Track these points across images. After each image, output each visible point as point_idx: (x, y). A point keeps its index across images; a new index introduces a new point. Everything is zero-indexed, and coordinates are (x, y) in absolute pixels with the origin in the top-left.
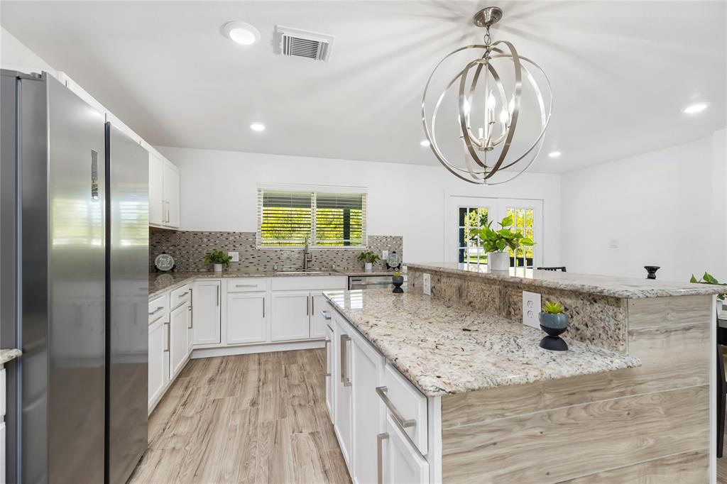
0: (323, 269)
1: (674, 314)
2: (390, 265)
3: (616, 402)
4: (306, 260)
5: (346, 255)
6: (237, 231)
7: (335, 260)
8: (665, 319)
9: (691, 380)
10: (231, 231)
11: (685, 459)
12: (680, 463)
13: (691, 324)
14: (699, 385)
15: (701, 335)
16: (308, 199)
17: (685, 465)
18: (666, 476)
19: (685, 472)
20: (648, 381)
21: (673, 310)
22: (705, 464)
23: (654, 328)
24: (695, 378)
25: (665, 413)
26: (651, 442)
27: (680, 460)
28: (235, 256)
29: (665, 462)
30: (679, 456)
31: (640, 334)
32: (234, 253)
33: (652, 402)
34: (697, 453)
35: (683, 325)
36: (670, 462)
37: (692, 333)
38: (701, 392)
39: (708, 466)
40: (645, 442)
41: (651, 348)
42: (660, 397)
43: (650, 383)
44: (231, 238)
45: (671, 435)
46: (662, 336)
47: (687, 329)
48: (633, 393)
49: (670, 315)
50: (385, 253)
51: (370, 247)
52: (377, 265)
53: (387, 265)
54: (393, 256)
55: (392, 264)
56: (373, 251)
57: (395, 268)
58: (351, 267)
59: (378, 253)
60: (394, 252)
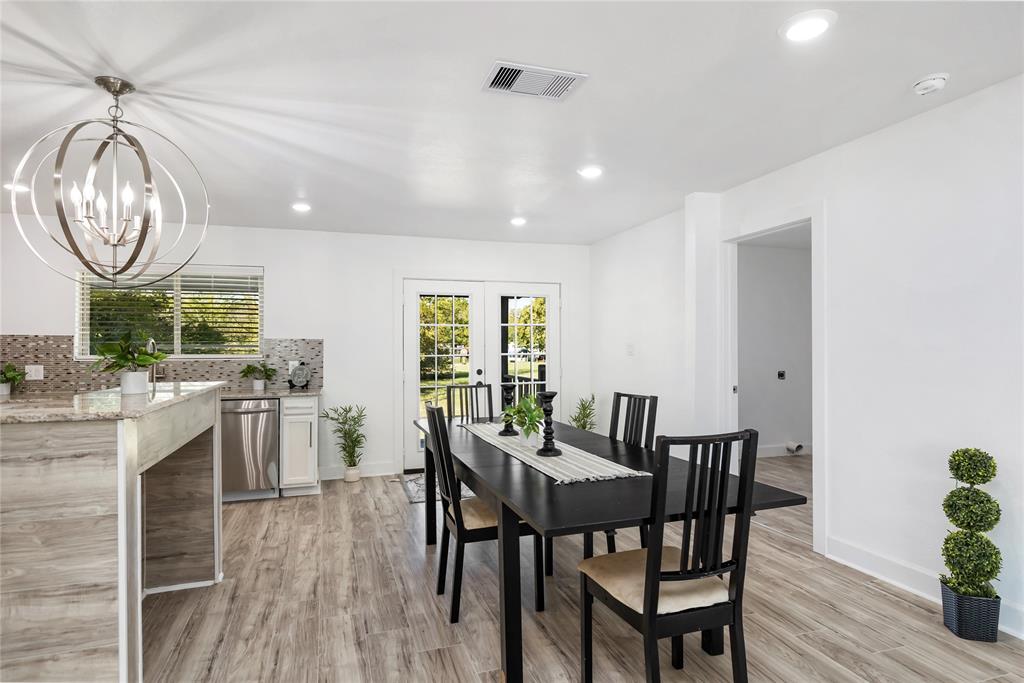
1: (57, 440)
2: (294, 382)
4: (155, 375)
5: (227, 370)
6: (41, 334)
8: (42, 447)
9: (86, 509)
10: (32, 333)
11: (76, 590)
12: (65, 594)
13: (85, 451)
14: (98, 514)
15: (103, 462)
16: (167, 286)
17: (75, 597)
18: (43, 608)
19: (75, 605)
20: (14, 510)
21: (57, 437)
22: (111, 597)
23: (24, 455)
25: (43, 543)
27: (68, 591)
28: (35, 372)
29: (41, 594)
30: (66, 588)
32: (37, 366)
33: (21, 531)
35: (71, 452)
36: (50, 594)
37: (87, 460)
38: (102, 522)
39: (115, 599)
40: (9, 573)
41: (20, 476)
42: (35, 526)
43: (17, 512)
44: (31, 345)
45: (53, 566)
47: (78, 456)
49: (49, 442)
50: (294, 364)
51: (268, 356)
52: (280, 383)
53: (290, 382)
54: (300, 369)
55: (297, 381)
56: (274, 362)
57: (303, 387)
58: (235, 387)
59: (282, 365)
60: (303, 364)
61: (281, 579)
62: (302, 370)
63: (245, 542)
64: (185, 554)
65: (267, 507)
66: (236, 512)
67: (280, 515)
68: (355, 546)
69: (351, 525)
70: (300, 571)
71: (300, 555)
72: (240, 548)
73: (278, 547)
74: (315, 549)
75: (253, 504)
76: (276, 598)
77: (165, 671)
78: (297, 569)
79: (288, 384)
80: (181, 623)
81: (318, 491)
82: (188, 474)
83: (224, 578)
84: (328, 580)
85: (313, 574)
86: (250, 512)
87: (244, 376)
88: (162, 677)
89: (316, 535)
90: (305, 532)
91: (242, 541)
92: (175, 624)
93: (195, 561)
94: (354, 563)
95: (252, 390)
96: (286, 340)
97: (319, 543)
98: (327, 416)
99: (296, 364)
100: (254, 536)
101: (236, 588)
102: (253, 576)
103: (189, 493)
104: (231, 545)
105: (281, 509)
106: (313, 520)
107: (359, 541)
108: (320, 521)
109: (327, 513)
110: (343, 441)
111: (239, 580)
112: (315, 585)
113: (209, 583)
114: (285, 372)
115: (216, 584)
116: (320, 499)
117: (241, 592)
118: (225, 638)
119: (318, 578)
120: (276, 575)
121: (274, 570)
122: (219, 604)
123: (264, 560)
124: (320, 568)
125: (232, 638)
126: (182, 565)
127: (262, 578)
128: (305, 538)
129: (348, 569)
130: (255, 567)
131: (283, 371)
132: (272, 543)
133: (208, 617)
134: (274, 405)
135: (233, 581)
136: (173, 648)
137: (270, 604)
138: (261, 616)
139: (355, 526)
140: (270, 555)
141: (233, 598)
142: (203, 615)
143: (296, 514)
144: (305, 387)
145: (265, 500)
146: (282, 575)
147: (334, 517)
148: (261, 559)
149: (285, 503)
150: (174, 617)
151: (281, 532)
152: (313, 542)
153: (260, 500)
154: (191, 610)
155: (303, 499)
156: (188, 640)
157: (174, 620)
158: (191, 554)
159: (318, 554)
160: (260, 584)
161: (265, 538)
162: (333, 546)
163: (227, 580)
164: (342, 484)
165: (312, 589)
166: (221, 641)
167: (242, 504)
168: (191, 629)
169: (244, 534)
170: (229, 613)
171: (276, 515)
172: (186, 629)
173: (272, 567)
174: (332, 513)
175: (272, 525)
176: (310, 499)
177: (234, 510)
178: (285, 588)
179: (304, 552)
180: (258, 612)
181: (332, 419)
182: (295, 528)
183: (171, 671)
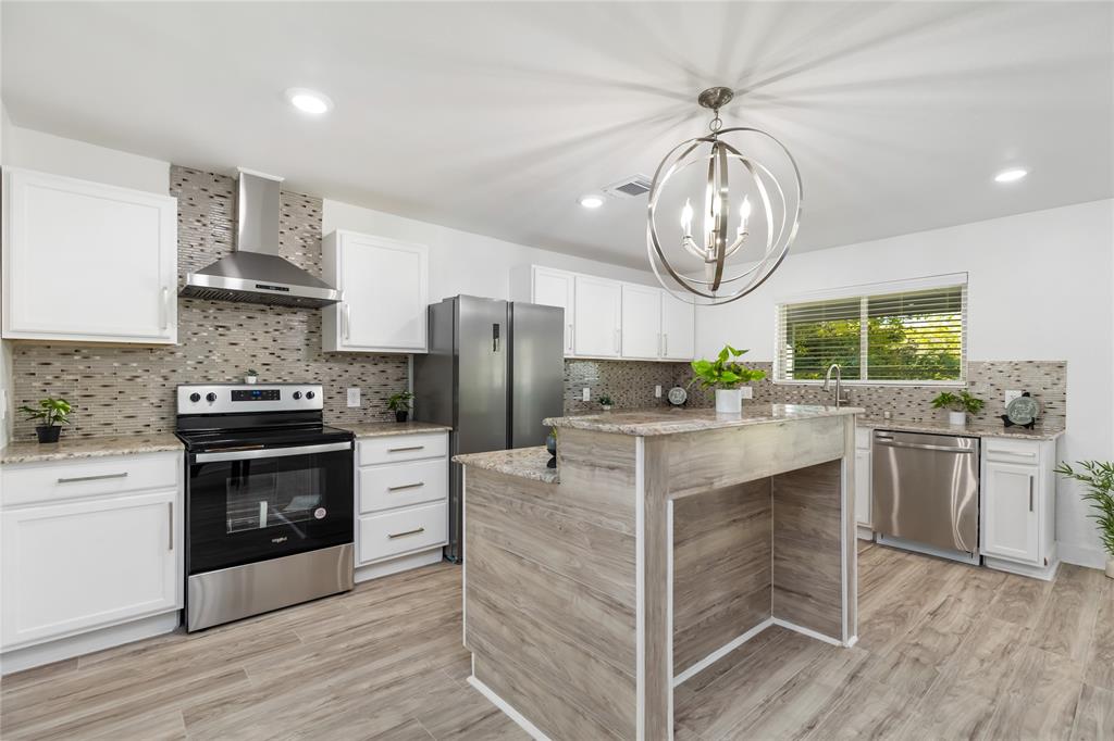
0: (872, 417)
1: (598, 449)
2: (1011, 419)
3: (552, 514)
5: (917, 397)
7: (894, 403)
8: (590, 453)
9: (616, 523)
11: (609, 602)
13: (616, 464)
14: (624, 532)
15: (627, 479)
16: (856, 304)
21: (598, 446)
22: (631, 624)
23: (581, 458)
24: (620, 523)
25: (591, 545)
26: (578, 565)
27: (604, 600)
29: (589, 592)
30: (603, 596)
31: (570, 461)
33: (579, 527)
34: (621, 605)
35: (607, 463)
36: (594, 595)
37: (616, 474)
38: (626, 541)
42: (586, 526)
45: (596, 570)
46: (587, 468)
47: (612, 468)
48: (564, 512)
49: (594, 450)
50: (1012, 395)
51: (973, 383)
52: (991, 418)
53: (1005, 418)
54: (1021, 402)
55: (1013, 418)
56: (981, 391)
57: (1027, 426)
58: (927, 418)
59: (995, 395)
60: (1027, 395)
61: (928, 686)
62: (1025, 403)
63: (903, 609)
64: (810, 596)
65: (956, 573)
66: (912, 566)
67: (970, 592)
68: (1086, 693)
69: (1091, 653)
70: (963, 687)
71: (974, 664)
72: (895, 614)
73: (944, 635)
74: (1004, 665)
75: (940, 563)
76: (908, 711)
77: (739, 725)
78: (959, 683)
79: (1002, 421)
80: (784, 675)
81: (1049, 576)
82: (814, 509)
83: (857, 644)
84: (1004, 730)
85: (983, 704)
86: (930, 572)
87: (936, 406)
88: (733, 730)
89: (1017, 642)
90: (998, 629)
91: (902, 606)
92: (778, 673)
93: (820, 609)
94: (1070, 725)
95: (947, 425)
96: (1004, 363)
97: (1016, 657)
98: (1070, 472)
99: (1019, 394)
100: (920, 605)
101: (864, 665)
102: (892, 660)
103: (814, 530)
104: (886, 606)
105: (976, 583)
106: (1020, 617)
107: (1098, 689)
108: (1032, 624)
109: (1050, 618)
110: (1106, 515)
111: (872, 656)
112: (979, 725)
113: (836, 642)
114: (1000, 405)
115: (843, 647)
116: (1047, 590)
117: (866, 675)
118: (818, 727)
119: (989, 716)
120: (924, 674)
121: (925, 666)
122: (834, 676)
123: (917, 644)
124: (1000, 701)
125: (825, 732)
126: (807, 608)
127: (904, 669)
128: (996, 639)
129: (1053, 730)
130: (900, 650)
131: (995, 403)
132: (941, 626)
133: (814, 686)
134: (973, 445)
135: (865, 653)
136: (761, 701)
137: (896, 714)
138: (875, 725)
139: (1098, 657)
140: (928, 641)
141: (853, 677)
142: (811, 677)
143: (996, 598)
144: (1030, 427)
145: (957, 562)
146: (932, 679)
147: (1062, 626)
148: (913, 642)
149: (985, 576)
150: (783, 664)
151: (960, 615)
152: (1006, 652)
153: (952, 561)
154: (802, 665)
155: (1018, 579)
156: (780, 702)
157: (781, 667)
158: (817, 600)
159: (1005, 675)
160: (894, 677)
161: (934, 614)
162: (1040, 674)
163: (858, 649)
164: (1099, 578)
165: (970, 728)
166: (811, 728)
167: (926, 559)
168: (791, 688)
169: (909, 598)
170: (839, 694)
171: (964, 589)
172: (785, 686)
173: (923, 660)
174: (1060, 620)
175: (952, 599)
176: (1029, 584)
177: (910, 562)
178: (928, 702)
179: (983, 661)
180: (874, 715)
181: (1078, 477)
182: (985, 617)
183: (745, 730)
